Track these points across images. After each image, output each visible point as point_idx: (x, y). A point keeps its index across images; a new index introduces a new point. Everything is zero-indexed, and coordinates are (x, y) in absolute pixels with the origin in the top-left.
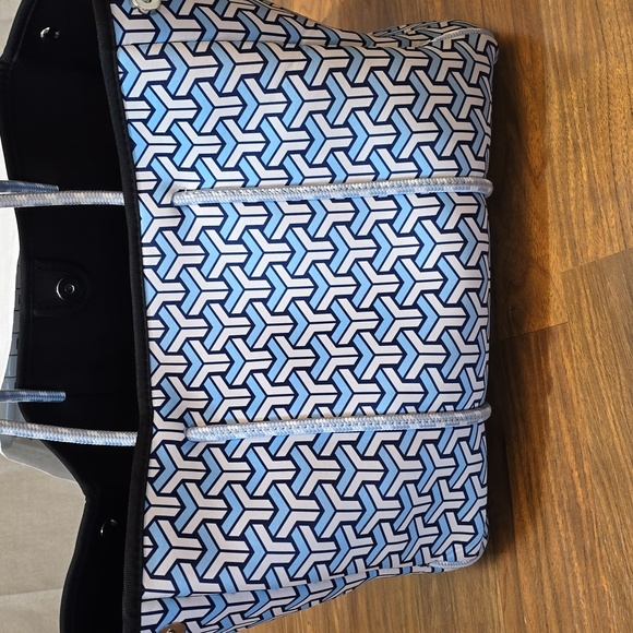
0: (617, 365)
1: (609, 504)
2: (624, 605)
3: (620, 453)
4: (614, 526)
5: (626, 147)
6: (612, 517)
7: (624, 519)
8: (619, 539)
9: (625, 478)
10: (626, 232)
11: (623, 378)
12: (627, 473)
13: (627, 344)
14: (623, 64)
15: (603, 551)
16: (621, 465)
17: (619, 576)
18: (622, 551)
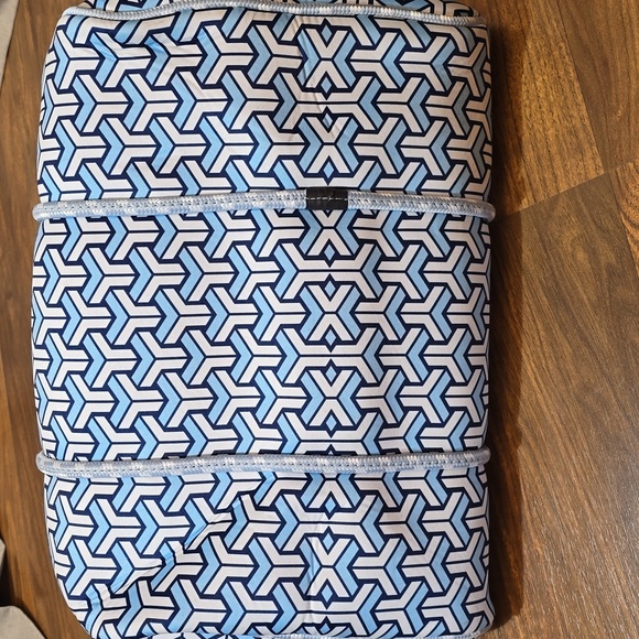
0: (534, 321)
1: (537, 464)
2: (562, 564)
3: (546, 410)
4: (545, 485)
5: (527, 102)
6: (542, 477)
7: (555, 477)
8: (552, 498)
9: (553, 435)
10: (534, 187)
11: (542, 333)
12: (555, 429)
13: (544, 298)
14: (517, 20)
15: (535, 514)
16: (546, 421)
17: (555, 537)
18: (555, 510)
